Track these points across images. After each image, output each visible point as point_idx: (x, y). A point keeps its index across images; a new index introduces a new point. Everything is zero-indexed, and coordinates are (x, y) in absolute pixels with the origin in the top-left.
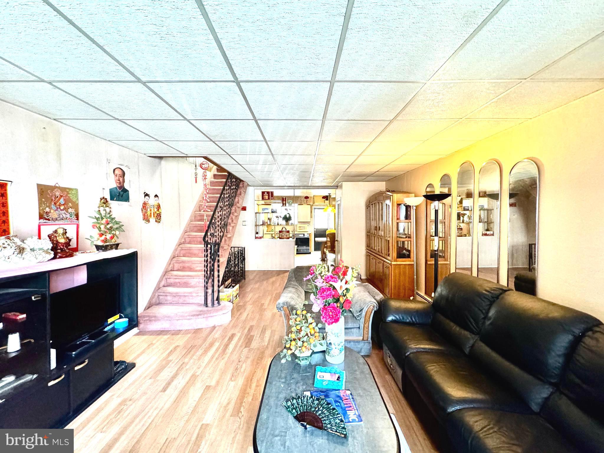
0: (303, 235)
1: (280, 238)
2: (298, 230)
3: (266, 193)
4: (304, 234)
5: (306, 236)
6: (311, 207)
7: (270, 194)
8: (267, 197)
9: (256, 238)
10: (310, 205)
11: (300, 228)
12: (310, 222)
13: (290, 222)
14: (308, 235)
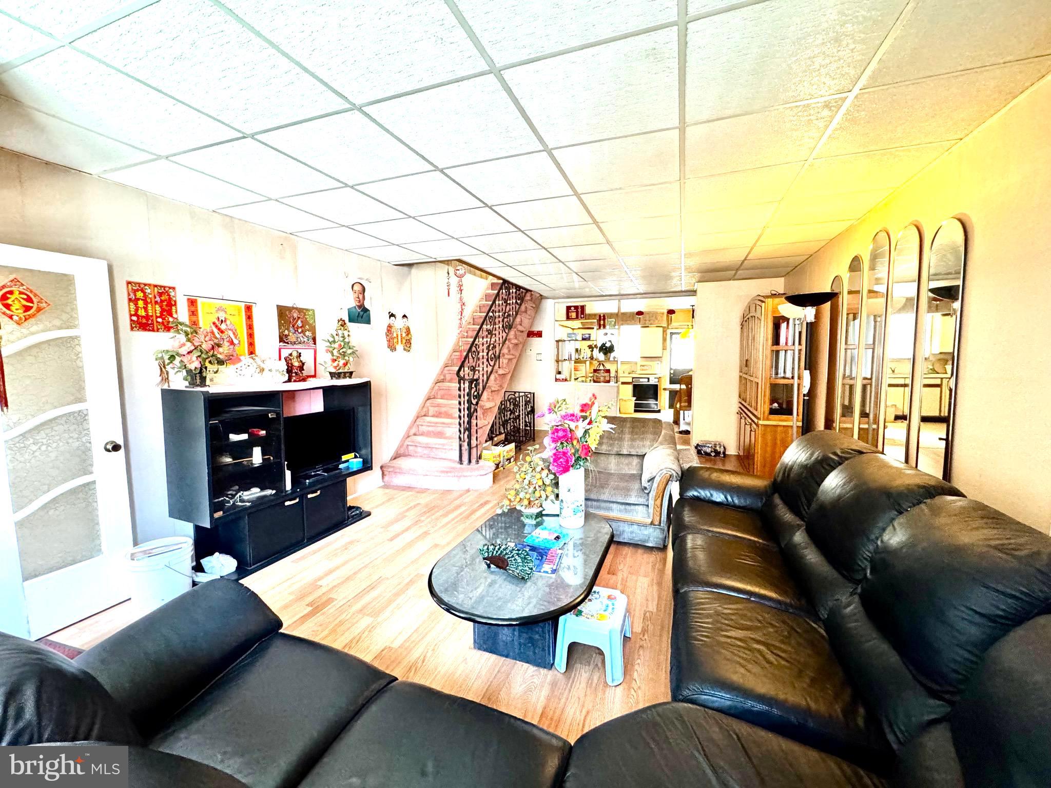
0: (647, 380)
1: (595, 382)
2: (639, 372)
3: (572, 308)
4: (648, 379)
5: (651, 382)
6: (664, 332)
7: (580, 310)
8: (574, 315)
9: (557, 380)
10: (661, 327)
11: (643, 368)
12: (661, 357)
13: (613, 355)
14: (657, 380)
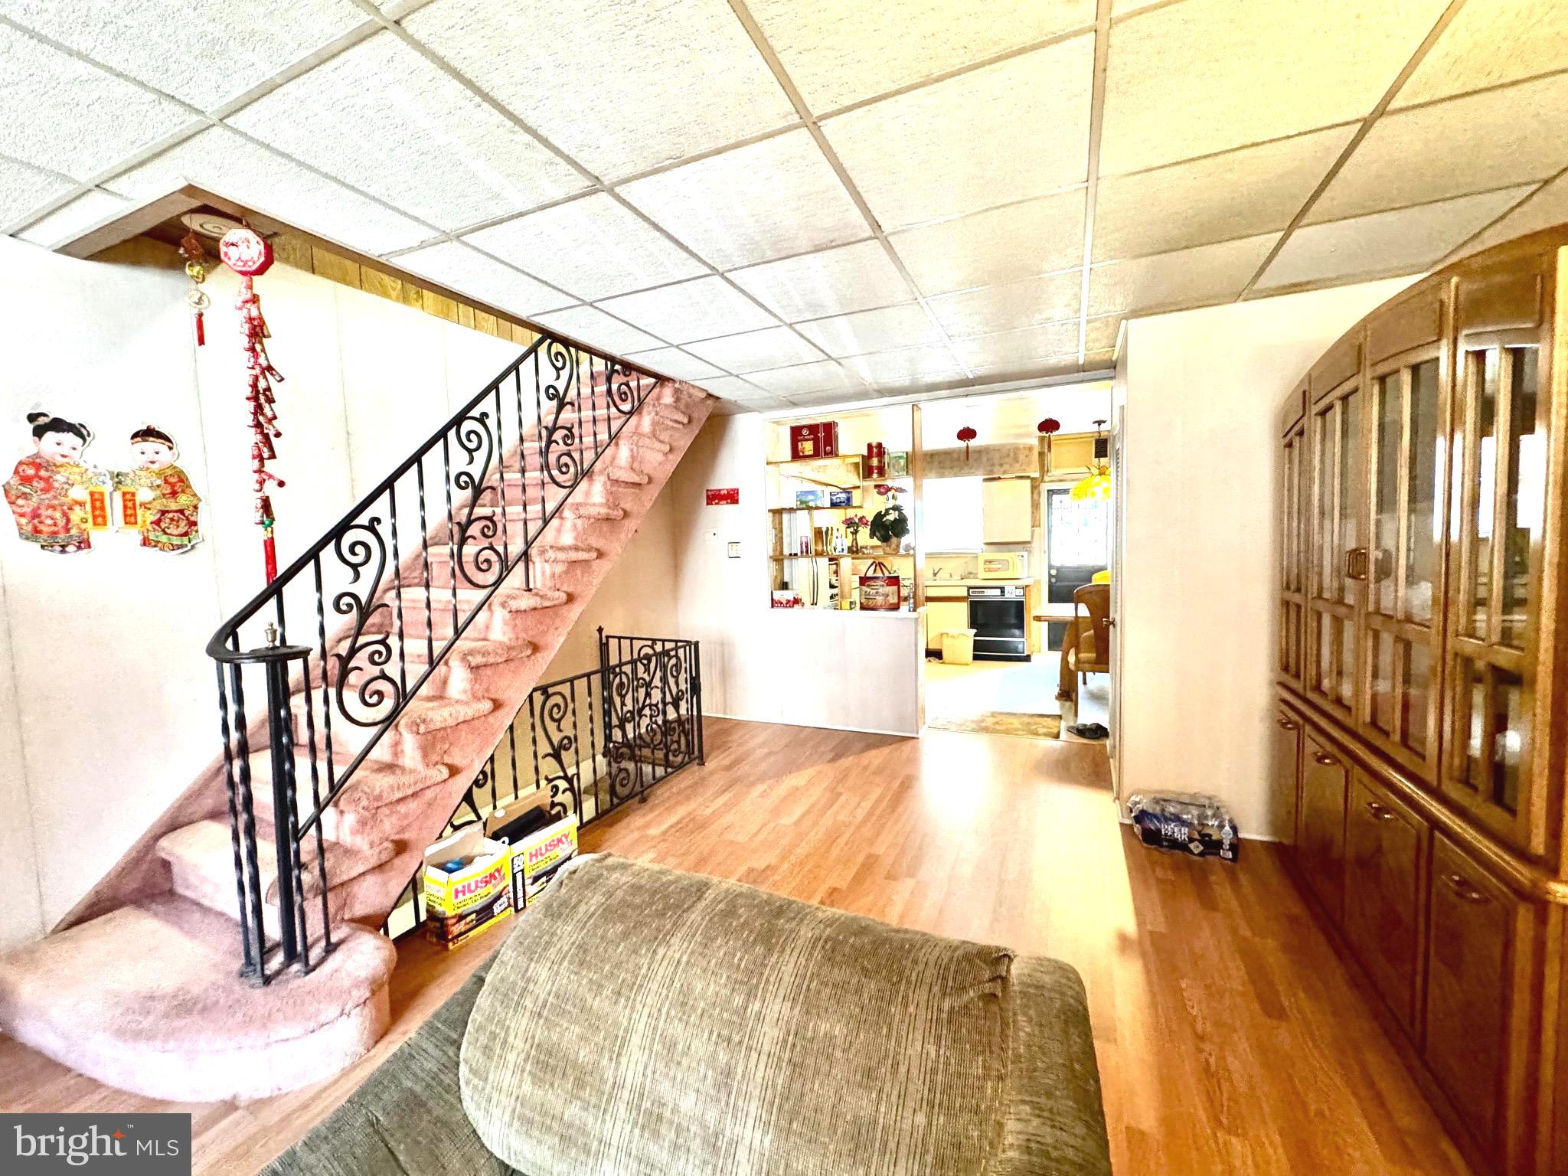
0: (998, 592)
1: (863, 608)
2: (982, 574)
3: (805, 432)
4: (1002, 589)
5: (1012, 594)
6: (1035, 488)
7: (821, 435)
8: (808, 447)
9: (774, 603)
10: (1028, 477)
11: (992, 566)
12: (1029, 543)
13: (905, 540)
14: (1020, 592)
